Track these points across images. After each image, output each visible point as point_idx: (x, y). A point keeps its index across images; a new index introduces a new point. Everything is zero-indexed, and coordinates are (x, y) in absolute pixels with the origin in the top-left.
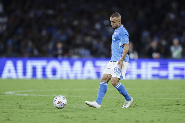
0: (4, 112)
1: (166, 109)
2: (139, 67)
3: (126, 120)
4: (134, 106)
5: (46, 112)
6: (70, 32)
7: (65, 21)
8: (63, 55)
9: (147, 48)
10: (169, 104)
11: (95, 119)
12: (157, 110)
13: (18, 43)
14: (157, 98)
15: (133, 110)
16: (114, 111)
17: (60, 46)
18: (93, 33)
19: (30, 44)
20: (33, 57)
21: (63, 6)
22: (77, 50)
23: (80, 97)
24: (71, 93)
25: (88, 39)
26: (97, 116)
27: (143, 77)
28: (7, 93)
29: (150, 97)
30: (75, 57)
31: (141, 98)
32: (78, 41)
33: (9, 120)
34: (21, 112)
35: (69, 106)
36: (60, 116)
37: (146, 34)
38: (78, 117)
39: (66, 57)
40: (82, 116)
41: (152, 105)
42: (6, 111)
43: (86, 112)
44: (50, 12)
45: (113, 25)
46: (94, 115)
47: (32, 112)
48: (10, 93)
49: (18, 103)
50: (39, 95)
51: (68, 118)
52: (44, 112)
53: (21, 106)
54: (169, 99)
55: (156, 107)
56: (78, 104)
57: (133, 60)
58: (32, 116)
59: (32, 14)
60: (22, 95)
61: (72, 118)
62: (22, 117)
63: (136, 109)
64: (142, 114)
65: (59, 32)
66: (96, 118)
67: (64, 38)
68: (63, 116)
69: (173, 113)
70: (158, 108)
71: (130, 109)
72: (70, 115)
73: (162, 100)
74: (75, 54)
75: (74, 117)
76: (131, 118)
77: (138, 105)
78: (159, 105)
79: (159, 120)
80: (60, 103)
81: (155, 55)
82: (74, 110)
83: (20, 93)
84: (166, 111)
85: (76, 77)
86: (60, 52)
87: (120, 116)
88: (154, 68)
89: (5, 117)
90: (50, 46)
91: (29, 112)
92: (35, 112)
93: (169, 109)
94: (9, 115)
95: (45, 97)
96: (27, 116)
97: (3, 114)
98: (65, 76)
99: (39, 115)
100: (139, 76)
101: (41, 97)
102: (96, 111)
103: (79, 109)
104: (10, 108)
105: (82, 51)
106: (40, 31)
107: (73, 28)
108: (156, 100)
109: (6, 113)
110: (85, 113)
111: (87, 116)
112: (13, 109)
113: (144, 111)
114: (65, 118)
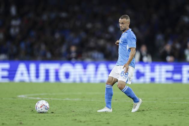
0: (16, 116)
1: (180, 113)
2: (153, 70)
3: (140, 124)
4: (147, 110)
5: (58, 116)
6: (83, 35)
7: (78, 24)
8: (76, 58)
9: (161, 51)
10: (183, 108)
11: (108, 123)
12: (171, 114)
13: (31, 46)
14: (170, 102)
15: (147, 114)
16: (127, 115)
17: (73, 49)
18: (107, 36)
19: (43, 47)
20: (46, 60)
21: (76, 8)
22: (90, 53)
23: (92, 100)
24: (84, 97)
25: (102, 42)
26: (110, 120)
27: (157, 80)
28: (19, 96)
29: (164, 101)
30: (88, 60)
31: (155, 102)
32: (92, 44)
33: (21, 123)
34: (34, 116)
35: (82, 110)
36: (73, 120)
37: (160, 37)
38: (91, 121)
39: (79, 60)
40: (95, 120)
41: (165, 109)
42: (18, 115)
43: (99, 116)
44: (64, 15)
45: (121, 27)
46: (107, 119)
47: (44, 116)
48: (23, 96)
49: (30, 107)
50: (51, 99)
51: (81, 122)
52: (56, 116)
53: (33, 110)
54: (183, 103)
55: (170, 111)
56: (91, 108)
57: (147, 63)
58: (45, 120)
59: (45, 17)
60: (34, 98)
61: (84, 122)
62: (34, 121)
63: (149, 113)
64: (155, 118)
65: (72, 35)
66: (110, 122)
67: (77, 41)
68: (76, 120)
69: (187, 117)
70: (172, 112)
71: (144, 113)
72: (83, 119)
73: (175, 103)
74: (88, 57)
75: (87, 121)
76: (144, 122)
77: (152, 109)
78: (172, 109)
79: (173, 124)
80: (43, 106)
81: (169, 59)
82: (87, 114)
83: (33, 97)
84: (180, 115)
85: (89, 81)
86: (74, 55)
87: (134, 120)
88: (167, 72)
89: (17, 120)
90: (64, 49)
91: (42, 116)
92: (48, 116)
93: (183, 113)
94: (21, 119)
95: (58, 101)
96: (39, 120)
97: (16, 117)
98: (78, 80)
99: (52, 118)
100: (153, 79)
101: (53, 100)
102: (109, 115)
103: (92, 113)
104: (22, 112)
105: (96, 54)
106: (53, 33)
107: (87, 31)
108: (170, 103)
109: (18, 117)
110: (97, 117)
111: (100, 120)
112: (25, 112)
113: (158, 115)
114: (78, 122)
